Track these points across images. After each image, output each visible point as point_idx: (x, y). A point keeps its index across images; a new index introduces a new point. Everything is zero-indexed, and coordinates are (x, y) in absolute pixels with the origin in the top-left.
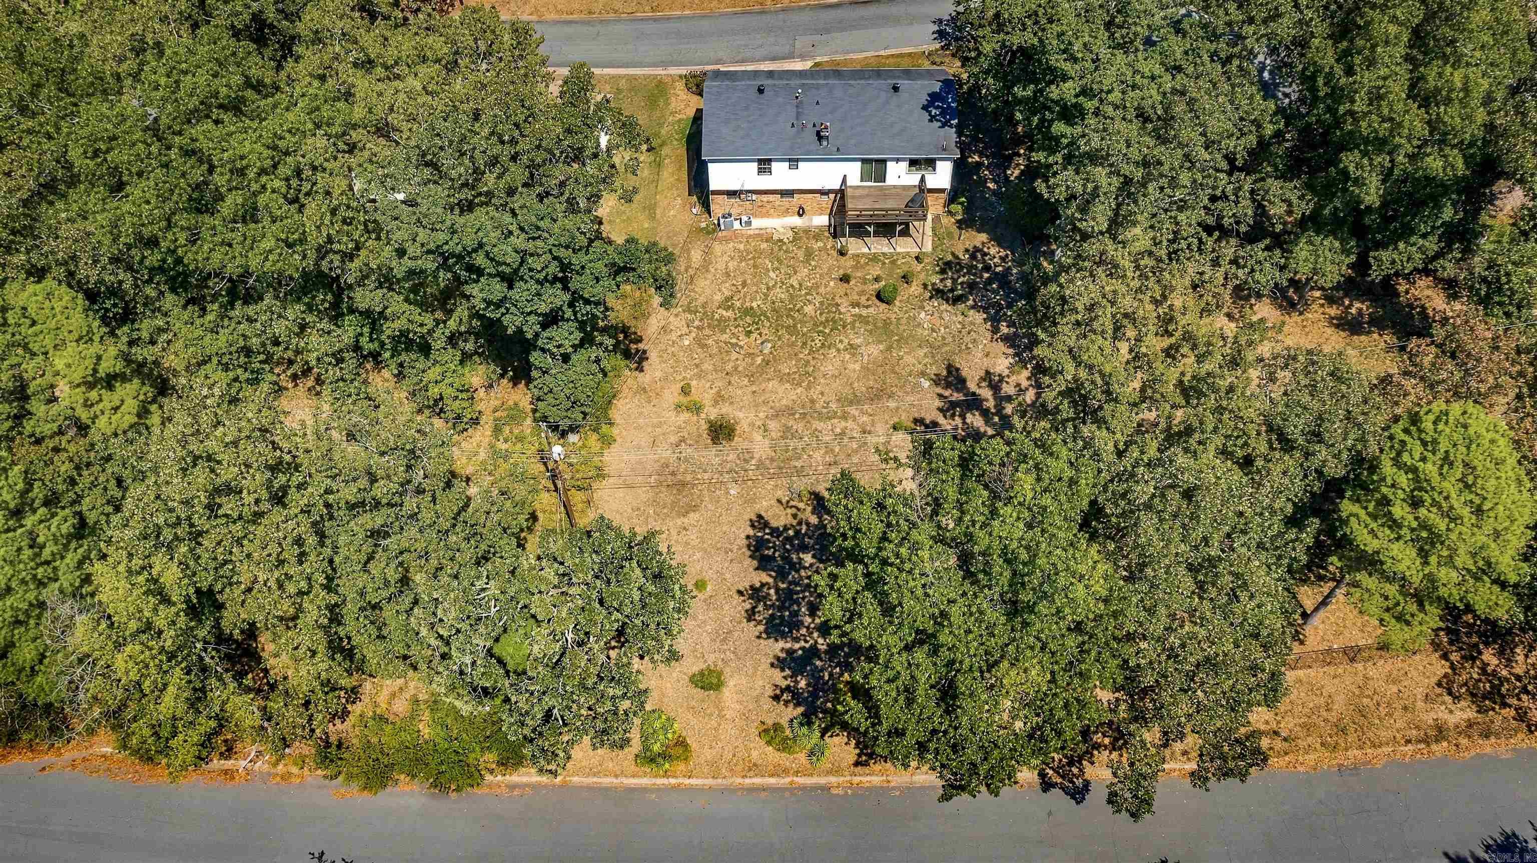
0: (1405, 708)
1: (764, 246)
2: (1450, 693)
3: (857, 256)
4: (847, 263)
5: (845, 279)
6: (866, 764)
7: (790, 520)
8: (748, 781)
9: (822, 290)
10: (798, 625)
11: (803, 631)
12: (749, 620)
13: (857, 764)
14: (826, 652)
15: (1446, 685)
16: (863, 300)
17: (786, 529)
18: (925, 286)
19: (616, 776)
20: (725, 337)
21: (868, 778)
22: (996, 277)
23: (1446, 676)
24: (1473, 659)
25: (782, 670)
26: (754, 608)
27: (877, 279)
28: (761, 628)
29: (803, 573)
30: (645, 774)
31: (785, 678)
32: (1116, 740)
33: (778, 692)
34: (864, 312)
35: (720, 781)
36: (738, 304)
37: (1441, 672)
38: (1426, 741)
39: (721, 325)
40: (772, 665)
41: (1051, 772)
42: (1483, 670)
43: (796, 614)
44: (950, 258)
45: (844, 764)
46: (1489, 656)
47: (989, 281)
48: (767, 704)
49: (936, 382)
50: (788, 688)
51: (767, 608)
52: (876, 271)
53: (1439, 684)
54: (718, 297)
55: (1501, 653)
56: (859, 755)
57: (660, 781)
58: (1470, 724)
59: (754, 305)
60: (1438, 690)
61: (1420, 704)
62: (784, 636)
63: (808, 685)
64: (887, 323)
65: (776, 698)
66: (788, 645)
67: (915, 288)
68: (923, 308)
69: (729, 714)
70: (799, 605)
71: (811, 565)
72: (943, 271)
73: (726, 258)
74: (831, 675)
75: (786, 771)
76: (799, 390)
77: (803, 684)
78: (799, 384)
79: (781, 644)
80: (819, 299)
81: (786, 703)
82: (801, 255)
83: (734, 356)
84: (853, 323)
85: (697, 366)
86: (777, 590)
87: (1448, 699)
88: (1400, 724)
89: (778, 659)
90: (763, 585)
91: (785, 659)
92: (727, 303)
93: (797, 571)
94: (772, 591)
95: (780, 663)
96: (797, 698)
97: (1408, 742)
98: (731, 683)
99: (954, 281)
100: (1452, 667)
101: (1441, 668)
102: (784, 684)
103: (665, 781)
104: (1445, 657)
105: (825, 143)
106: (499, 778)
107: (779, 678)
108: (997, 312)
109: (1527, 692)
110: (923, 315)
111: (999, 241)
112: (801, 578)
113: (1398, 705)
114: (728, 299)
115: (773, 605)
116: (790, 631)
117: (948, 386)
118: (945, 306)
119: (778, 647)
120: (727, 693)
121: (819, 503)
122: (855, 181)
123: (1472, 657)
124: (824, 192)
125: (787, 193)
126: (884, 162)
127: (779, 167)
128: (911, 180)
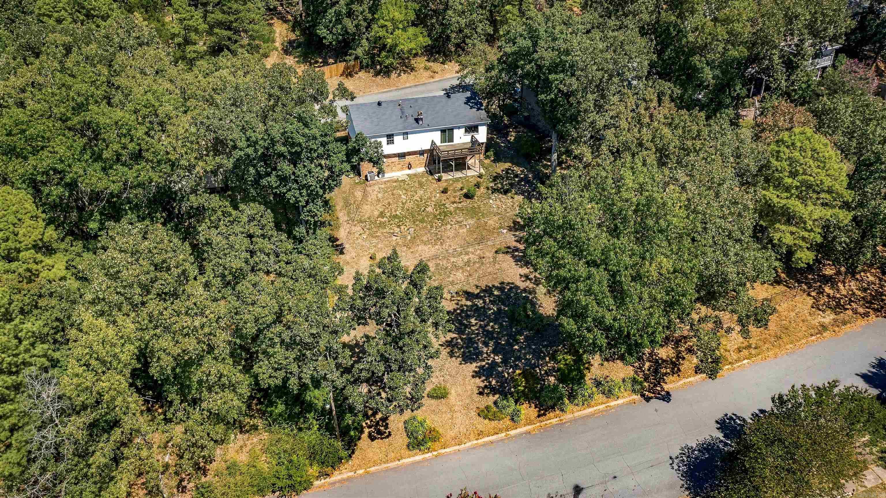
0: (803, 321)
1: (394, 184)
2: (820, 310)
3: (446, 180)
4: (443, 185)
5: (445, 191)
6: (544, 414)
7: (455, 306)
8: (480, 441)
9: (433, 199)
10: (481, 353)
11: (485, 355)
12: (451, 357)
13: (539, 416)
14: (501, 362)
15: (816, 306)
16: (457, 199)
17: (455, 310)
18: (488, 188)
19: (399, 460)
20: (387, 230)
21: (549, 421)
22: (522, 180)
23: (814, 303)
24: (822, 293)
25: (480, 378)
26: (451, 351)
27: (461, 189)
28: (460, 359)
29: (473, 328)
30: (416, 454)
31: (483, 381)
32: (673, 369)
33: (481, 390)
34: (460, 205)
35: (463, 446)
36: (388, 214)
37: (811, 302)
38: (820, 333)
39: (382, 225)
40: (473, 377)
41: (647, 393)
42: (828, 296)
43: (477, 348)
44: (495, 174)
45: (533, 418)
46: (827, 289)
47: (520, 181)
48: (477, 398)
49: (510, 229)
50: (486, 386)
51: (459, 349)
52: (459, 185)
53: (813, 307)
54: (376, 213)
55: (832, 287)
56: (539, 411)
57: (427, 456)
58: (835, 320)
59: (398, 213)
60: (814, 310)
61: (809, 318)
62: (475, 360)
63: (497, 382)
64: (473, 208)
65: (481, 393)
66: (479, 364)
67: (482, 190)
68: (490, 198)
69: (456, 408)
70: (477, 343)
71: (476, 324)
72: (494, 180)
73: (375, 193)
74: (508, 374)
75: (501, 431)
76: (437, 247)
77: (494, 382)
78: (436, 244)
79: (474, 364)
80: (433, 203)
81: (488, 395)
82: (416, 185)
83: (394, 238)
84: (455, 211)
85: (375, 246)
86: (462, 339)
87: (821, 313)
88: (804, 329)
89: (475, 372)
90: (452, 339)
91: (479, 371)
92: (382, 215)
93: (470, 328)
94: (459, 341)
95: (477, 374)
96: (493, 391)
97: (812, 335)
98: (453, 392)
99: (502, 184)
100: (814, 298)
101: (810, 301)
102: (482, 385)
103: (430, 454)
104: (809, 295)
105: (421, 122)
106: (323, 481)
107: (479, 382)
108: (529, 194)
109: (853, 302)
110: (491, 201)
111: (518, 165)
112: (473, 331)
113: (798, 320)
114: (382, 213)
115: (462, 347)
116: (477, 357)
117: (516, 230)
118: (501, 196)
119: (473, 367)
120: (453, 397)
121: (469, 295)
122: (438, 143)
123: (821, 292)
124: (421, 153)
125: (402, 156)
126: (451, 130)
127: (398, 139)
128: (467, 139)
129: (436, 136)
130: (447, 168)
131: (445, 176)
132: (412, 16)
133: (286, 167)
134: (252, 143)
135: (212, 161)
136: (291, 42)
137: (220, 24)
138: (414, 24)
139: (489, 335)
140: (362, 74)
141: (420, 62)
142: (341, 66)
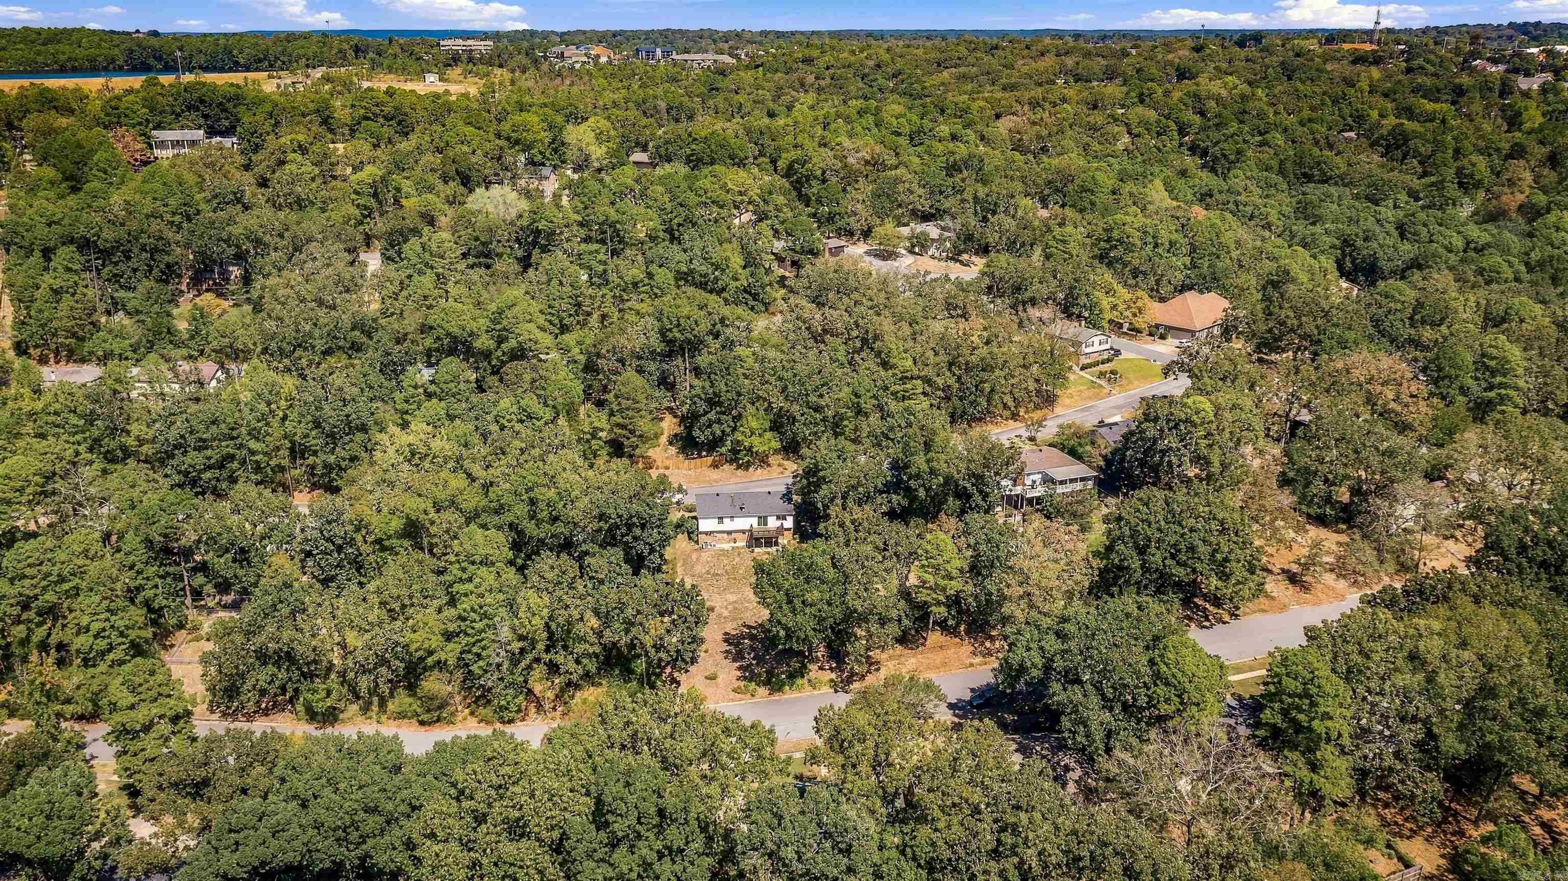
0: (960, 660)
1: (721, 552)
2: (975, 655)
3: (757, 553)
4: (754, 555)
5: (754, 560)
6: (772, 694)
7: (738, 632)
8: (729, 703)
9: (745, 564)
10: (745, 657)
11: (747, 659)
12: (725, 659)
13: (768, 694)
14: (755, 663)
15: (974, 652)
20: (709, 583)
21: (773, 698)
23: (974, 650)
25: (740, 671)
26: (726, 655)
28: (730, 660)
29: (744, 644)
31: (741, 673)
33: (738, 678)
36: (712, 573)
37: (972, 649)
39: (706, 579)
40: (736, 670)
41: (838, 689)
43: (743, 655)
45: (764, 695)
48: (734, 682)
50: (742, 676)
51: (732, 654)
53: (971, 653)
54: (704, 571)
56: (769, 692)
59: (719, 572)
61: (965, 659)
62: (739, 661)
63: (749, 674)
65: (737, 680)
66: (741, 664)
69: (720, 686)
70: (744, 652)
71: (747, 642)
73: (706, 557)
74: (758, 670)
77: (747, 674)
79: (739, 664)
80: (744, 567)
81: (741, 680)
82: (737, 554)
86: (735, 650)
90: (729, 649)
91: (740, 667)
92: (708, 572)
93: (742, 644)
94: (733, 650)
95: (738, 669)
96: (745, 678)
98: (721, 677)
105: (743, 510)
107: (739, 674)
112: (744, 646)
115: (734, 653)
116: (742, 660)
119: (737, 665)
120: (719, 680)
121: (749, 627)
122: (755, 525)
123: (982, 644)
124: (743, 532)
125: (729, 533)
126: (765, 518)
127: (726, 521)
128: (778, 523)
129: (754, 521)
130: (759, 545)
131: (757, 550)
132: (767, 425)
133: (637, 532)
134: (620, 516)
135: (595, 525)
136: (676, 435)
137: (618, 425)
138: (771, 429)
139: (753, 649)
140: (726, 467)
141: (774, 460)
142: (710, 459)
